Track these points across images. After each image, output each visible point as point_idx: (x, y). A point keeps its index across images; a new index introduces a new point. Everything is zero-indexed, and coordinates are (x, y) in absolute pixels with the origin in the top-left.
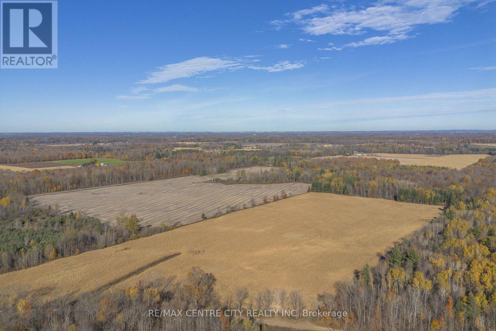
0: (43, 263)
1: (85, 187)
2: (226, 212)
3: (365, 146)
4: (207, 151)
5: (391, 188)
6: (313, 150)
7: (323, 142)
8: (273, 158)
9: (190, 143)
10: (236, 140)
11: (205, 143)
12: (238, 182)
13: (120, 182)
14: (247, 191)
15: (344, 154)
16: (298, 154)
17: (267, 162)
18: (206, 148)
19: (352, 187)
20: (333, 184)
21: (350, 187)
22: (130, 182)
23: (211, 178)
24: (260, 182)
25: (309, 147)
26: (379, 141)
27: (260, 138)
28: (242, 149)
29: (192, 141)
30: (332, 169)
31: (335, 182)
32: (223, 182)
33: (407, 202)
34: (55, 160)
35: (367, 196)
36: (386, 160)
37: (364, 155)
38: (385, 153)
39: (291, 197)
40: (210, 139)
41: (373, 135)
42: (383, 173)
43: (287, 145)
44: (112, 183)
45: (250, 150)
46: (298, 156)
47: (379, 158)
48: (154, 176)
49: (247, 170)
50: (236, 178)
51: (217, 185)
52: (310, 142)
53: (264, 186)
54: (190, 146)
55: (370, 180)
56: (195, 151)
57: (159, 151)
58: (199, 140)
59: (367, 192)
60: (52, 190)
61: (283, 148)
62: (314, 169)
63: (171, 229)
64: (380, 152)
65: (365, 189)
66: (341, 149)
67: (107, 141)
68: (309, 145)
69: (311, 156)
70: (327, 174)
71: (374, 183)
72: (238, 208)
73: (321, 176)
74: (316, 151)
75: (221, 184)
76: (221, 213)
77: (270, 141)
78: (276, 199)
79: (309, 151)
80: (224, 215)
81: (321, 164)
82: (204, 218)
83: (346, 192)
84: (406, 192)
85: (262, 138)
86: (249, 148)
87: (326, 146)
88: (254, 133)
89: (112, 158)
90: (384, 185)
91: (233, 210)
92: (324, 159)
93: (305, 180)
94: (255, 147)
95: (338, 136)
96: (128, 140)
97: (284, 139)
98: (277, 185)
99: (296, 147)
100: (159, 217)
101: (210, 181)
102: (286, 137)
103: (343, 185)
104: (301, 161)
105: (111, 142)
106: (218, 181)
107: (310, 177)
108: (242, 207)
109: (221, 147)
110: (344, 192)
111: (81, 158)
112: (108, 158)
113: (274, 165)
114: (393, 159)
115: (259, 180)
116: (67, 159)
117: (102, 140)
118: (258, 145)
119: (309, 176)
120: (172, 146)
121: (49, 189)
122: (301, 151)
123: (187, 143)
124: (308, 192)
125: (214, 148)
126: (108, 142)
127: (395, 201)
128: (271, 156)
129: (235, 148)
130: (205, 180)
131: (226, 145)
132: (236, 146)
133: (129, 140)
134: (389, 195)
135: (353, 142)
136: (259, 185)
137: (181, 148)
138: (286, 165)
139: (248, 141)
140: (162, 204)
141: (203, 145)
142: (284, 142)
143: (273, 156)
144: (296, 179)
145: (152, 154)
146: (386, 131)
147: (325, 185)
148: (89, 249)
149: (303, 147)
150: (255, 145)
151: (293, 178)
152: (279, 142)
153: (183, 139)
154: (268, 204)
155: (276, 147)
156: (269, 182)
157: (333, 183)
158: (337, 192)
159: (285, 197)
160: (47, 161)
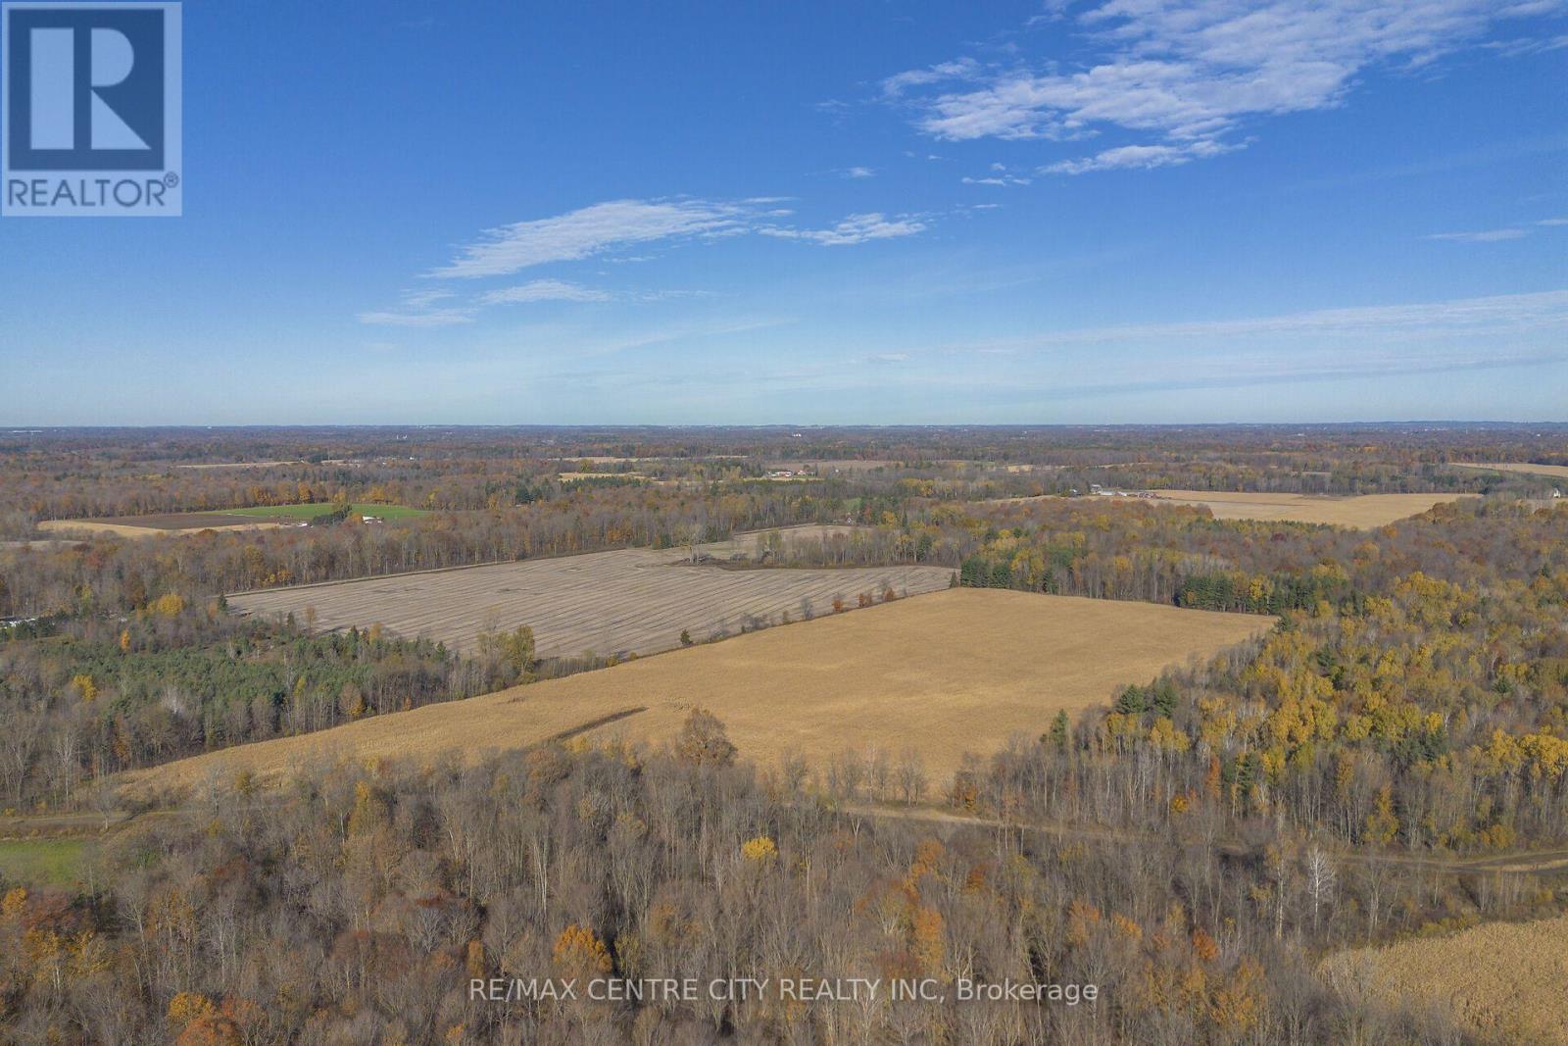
0: (337, 724)
1: (347, 576)
2: (740, 631)
3: (1127, 470)
4: (662, 483)
5: (1167, 574)
6: (973, 479)
7: (1006, 457)
8: (858, 501)
9: (604, 460)
10: (744, 452)
11: (648, 459)
12: (761, 563)
13: (439, 564)
14: (790, 586)
15: (1064, 490)
16: (930, 492)
17: (839, 513)
18: (656, 475)
19: (1066, 573)
20: (1016, 566)
21: (1060, 574)
22: (466, 563)
23: (687, 552)
24: (821, 563)
25: (963, 472)
26: (1174, 455)
27: (817, 447)
28: (764, 478)
29: (608, 453)
30: (1019, 528)
31: (1022, 559)
32: (720, 563)
33: (1203, 609)
34: (223, 507)
35: (1104, 597)
36: (1173, 505)
37: (1119, 495)
38: (1185, 489)
39: (906, 600)
40: (664, 449)
41: (1162, 437)
42: (1155, 540)
43: (898, 465)
44: (417, 566)
45: (786, 480)
46: (928, 496)
47: (1154, 503)
48: (528, 547)
49: (786, 534)
50: (757, 553)
51: (704, 571)
52: (966, 459)
53: (833, 573)
54: (607, 468)
55: (1117, 554)
56: (630, 482)
57: (523, 481)
58: (630, 451)
59: (1104, 584)
60: (264, 583)
61: (886, 471)
62: (970, 530)
63: (611, 663)
64: (1170, 488)
65: (1098, 578)
66: (1056, 477)
67: (350, 452)
68: (961, 465)
69: (965, 496)
70: (1004, 541)
71: (1123, 561)
72: (768, 622)
73: (988, 545)
74: (981, 483)
75: (715, 568)
76: (728, 632)
77: (848, 454)
78: (865, 602)
79: (959, 483)
80: (735, 636)
81: (991, 516)
82: (686, 641)
83: (1049, 585)
84: (1201, 585)
85: (821, 444)
86: (783, 475)
87: (1012, 469)
88: (794, 429)
89: (387, 502)
90: (1151, 568)
91: (757, 625)
92: (1002, 505)
93: (941, 559)
94: (801, 472)
95: (1054, 439)
96: (411, 451)
97: (888, 448)
98: (867, 571)
99: (923, 472)
100: (570, 642)
101: (685, 562)
102: (894, 444)
103: (1043, 569)
104: (935, 510)
105: (364, 455)
106: (708, 562)
107: (959, 552)
108: (779, 621)
109: (701, 471)
110: (1045, 585)
111: (296, 502)
112: (376, 501)
113: (860, 520)
114: (1194, 505)
115: (817, 560)
116: (256, 504)
117: (333, 451)
118: (811, 465)
119: (955, 547)
120: (554, 468)
121: (258, 580)
122: (940, 484)
123: (597, 460)
124: (951, 586)
125: (680, 475)
126: (355, 456)
127: (1176, 608)
128: (849, 497)
129: (743, 475)
130: (670, 561)
131: (716, 467)
132: (746, 469)
133: (414, 450)
134: (1160, 593)
135: (1094, 458)
136: (820, 572)
137: (582, 476)
138: (895, 520)
139: (777, 453)
140: (569, 613)
141: (646, 466)
142: (889, 459)
143: (855, 496)
144: (919, 555)
145: (504, 491)
146: (1207, 425)
147: (995, 569)
148: (431, 701)
149: (946, 470)
150: (802, 465)
151: (911, 554)
152: (873, 456)
153: (583, 449)
154: (846, 614)
155: (866, 472)
156: (846, 564)
157: (1016, 564)
158: (1026, 587)
159: (890, 598)
160: (200, 509)
